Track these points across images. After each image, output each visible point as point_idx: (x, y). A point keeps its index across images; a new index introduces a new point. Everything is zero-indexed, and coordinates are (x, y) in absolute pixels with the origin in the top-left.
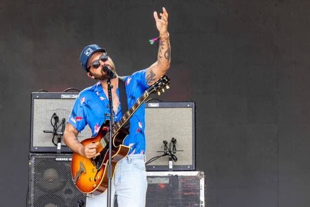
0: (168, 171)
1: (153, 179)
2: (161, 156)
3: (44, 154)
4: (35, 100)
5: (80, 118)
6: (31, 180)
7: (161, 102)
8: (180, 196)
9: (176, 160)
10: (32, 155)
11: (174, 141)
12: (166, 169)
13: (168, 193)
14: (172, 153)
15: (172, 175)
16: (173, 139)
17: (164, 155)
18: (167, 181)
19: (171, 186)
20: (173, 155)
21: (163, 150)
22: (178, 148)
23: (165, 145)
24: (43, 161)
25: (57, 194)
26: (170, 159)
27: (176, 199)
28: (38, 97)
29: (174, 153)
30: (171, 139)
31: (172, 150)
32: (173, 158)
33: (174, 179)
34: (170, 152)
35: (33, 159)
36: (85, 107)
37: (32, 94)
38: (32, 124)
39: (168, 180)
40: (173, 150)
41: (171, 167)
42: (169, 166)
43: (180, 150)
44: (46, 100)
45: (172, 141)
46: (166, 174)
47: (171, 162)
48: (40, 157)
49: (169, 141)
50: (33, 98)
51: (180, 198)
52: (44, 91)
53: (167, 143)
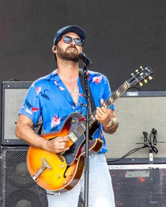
0: (148, 164)
1: (133, 173)
2: (140, 148)
3: (16, 147)
4: (6, 90)
5: (37, 109)
6: (3, 175)
7: (140, 90)
8: (161, 190)
9: (156, 152)
10: (3, 149)
11: (154, 132)
12: (146, 161)
13: (148, 187)
14: (152, 144)
15: (153, 169)
16: (153, 129)
17: (143, 147)
18: (147, 175)
19: (152, 179)
20: (154, 147)
21: (143, 142)
22: (158, 139)
23: (145, 137)
24: (15, 154)
25: (30, 189)
26: (151, 152)
27: (157, 193)
28: (9, 86)
29: (154, 144)
30: (151, 130)
31: (152, 142)
32: (154, 150)
33: (155, 172)
34: (150, 143)
35: (5, 152)
36: (42, 98)
37: (2, 84)
38: (3, 116)
39: (149, 173)
40: (154, 141)
41: (151, 160)
42: (149, 158)
43: (161, 141)
44: (18, 90)
45: (152, 132)
46: (146, 167)
47: (151, 154)
48: (12, 150)
49: (149, 132)
50: (3, 88)
51: (161, 193)
52: (15, 80)
53: (147, 134)
